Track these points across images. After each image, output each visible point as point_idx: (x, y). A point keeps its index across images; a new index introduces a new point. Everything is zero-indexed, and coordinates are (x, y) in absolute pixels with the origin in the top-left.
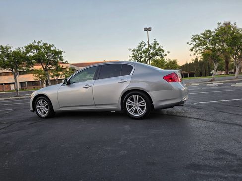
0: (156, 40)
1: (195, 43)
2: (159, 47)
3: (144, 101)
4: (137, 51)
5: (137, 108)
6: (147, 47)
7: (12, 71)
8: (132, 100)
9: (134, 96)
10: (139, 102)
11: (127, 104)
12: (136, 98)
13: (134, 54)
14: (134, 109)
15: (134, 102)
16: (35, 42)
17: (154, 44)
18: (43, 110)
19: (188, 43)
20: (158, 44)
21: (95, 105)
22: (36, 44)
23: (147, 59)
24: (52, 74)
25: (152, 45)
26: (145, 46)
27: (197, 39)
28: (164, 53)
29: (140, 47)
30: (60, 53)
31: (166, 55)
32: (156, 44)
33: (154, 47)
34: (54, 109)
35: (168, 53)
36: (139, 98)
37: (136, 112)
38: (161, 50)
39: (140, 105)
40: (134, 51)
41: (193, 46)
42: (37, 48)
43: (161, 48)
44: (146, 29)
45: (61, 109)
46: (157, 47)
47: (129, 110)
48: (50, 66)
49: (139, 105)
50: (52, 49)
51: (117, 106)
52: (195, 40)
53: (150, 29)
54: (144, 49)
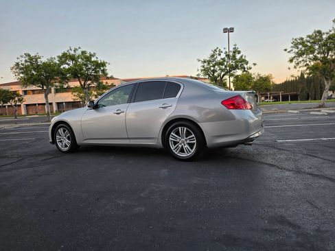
0: (237, 47)
1: (296, 50)
2: (241, 57)
3: (193, 135)
4: (209, 62)
5: (183, 145)
6: (223, 56)
7: (43, 88)
8: (177, 133)
9: (180, 128)
10: (187, 137)
11: (170, 139)
12: (182, 131)
13: (203, 67)
14: (180, 146)
15: (180, 136)
16: (71, 49)
17: (234, 52)
18: (64, 142)
19: (286, 50)
20: (239, 52)
21: (129, 138)
22: (72, 52)
23: (223, 73)
24: (95, 93)
25: (231, 54)
26: (220, 55)
27: (300, 44)
28: (248, 65)
29: (213, 56)
30: (103, 64)
31: (250, 68)
32: (236, 51)
33: (234, 56)
35: (255, 64)
36: (187, 131)
37: (182, 151)
38: (243, 61)
39: (188, 142)
40: (205, 62)
41: (293, 55)
42: (73, 58)
43: (243, 58)
44: (225, 30)
45: (85, 142)
46: (238, 56)
47: (173, 147)
48: (89, 82)
49: (186, 140)
50: (93, 59)
51: (156, 142)
52: (296, 45)
53: (231, 30)
54: (219, 59)
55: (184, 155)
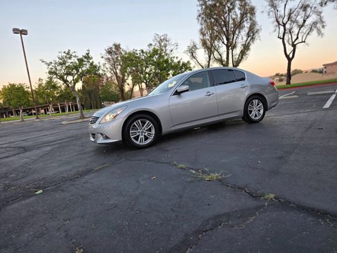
3: (261, 104)
9: (254, 101)
10: (257, 106)
11: (249, 109)
17: (85, 57)
21: (219, 115)
34: (163, 130)
36: (258, 102)
47: (250, 115)
51: (240, 113)
55: (257, 118)
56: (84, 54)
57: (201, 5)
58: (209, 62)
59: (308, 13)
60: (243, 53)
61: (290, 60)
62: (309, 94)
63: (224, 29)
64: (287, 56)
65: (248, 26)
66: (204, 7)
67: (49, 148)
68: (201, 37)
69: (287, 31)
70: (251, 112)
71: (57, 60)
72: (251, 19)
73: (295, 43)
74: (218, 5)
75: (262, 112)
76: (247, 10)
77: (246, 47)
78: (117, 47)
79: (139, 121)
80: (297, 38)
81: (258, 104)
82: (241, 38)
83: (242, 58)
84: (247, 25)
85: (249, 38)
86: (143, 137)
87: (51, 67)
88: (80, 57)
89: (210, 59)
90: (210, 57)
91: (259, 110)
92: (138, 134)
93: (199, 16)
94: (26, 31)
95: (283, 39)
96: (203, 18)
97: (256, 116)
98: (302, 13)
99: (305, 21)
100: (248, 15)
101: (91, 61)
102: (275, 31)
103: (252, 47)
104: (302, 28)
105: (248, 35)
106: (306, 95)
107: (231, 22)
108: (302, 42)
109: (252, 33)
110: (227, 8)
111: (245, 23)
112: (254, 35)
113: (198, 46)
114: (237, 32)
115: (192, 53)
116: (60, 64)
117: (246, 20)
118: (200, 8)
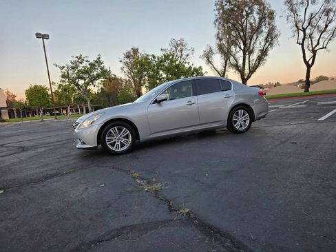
3: (247, 115)
5: (241, 121)
8: (238, 114)
11: (233, 119)
12: (241, 112)
14: (239, 123)
20: (101, 63)
32: (98, 61)
34: (141, 138)
45: (151, 136)
47: (235, 125)
49: (243, 119)
51: (224, 123)
55: (243, 129)
56: (96, 59)
57: (219, 10)
58: (225, 67)
59: (331, 17)
60: (260, 59)
61: (309, 67)
62: (319, 103)
63: (242, 34)
64: (307, 63)
65: (267, 31)
66: (221, 11)
67: (43, 149)
68: (218, 42)
69: (307, 36)
70: (236, 122)
71: (70, 64)
72: (269, 24)
73: (315, 49)
74: (236, 9)
75: (248, 122)
76: (265, 14)
77: (264, 53)
78: (135, 51)
79: (116, 128)
80: (318, 44)
81: (244, 115)
82: (259, 43)
83: (259, 63)
84: (265, 30)
85: (267, 44)
86: (119, 143)
87: (64, 70)
88: (92, 61)
89: (226, 65)
90: (226, 62)
91: (245, 121)
92: (114, 140)
93: (217, 20)
94: (48, 36)
95: (303, 45)
96: (220, 23)
97: (241, 126)
98: (324, 18)
99: (327, 26)
100: (267, 19)
101: (102, 65)
102: (294, 36)
103: (270, 52)
104: (323, 34)
105: (266, 40)
106: (316, 104)
107: (249, 26)
108: (323, 48)
109: (270, 38)
110: (245, 13)
111: (263, 28)
112: (272, 40)
113: (214, 51)
114: (255, 37)
115: (208, 58)
116: (73, 68)
117: (265, 25)
118: (217, 13)
